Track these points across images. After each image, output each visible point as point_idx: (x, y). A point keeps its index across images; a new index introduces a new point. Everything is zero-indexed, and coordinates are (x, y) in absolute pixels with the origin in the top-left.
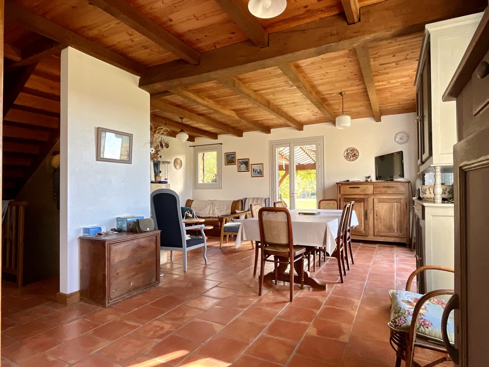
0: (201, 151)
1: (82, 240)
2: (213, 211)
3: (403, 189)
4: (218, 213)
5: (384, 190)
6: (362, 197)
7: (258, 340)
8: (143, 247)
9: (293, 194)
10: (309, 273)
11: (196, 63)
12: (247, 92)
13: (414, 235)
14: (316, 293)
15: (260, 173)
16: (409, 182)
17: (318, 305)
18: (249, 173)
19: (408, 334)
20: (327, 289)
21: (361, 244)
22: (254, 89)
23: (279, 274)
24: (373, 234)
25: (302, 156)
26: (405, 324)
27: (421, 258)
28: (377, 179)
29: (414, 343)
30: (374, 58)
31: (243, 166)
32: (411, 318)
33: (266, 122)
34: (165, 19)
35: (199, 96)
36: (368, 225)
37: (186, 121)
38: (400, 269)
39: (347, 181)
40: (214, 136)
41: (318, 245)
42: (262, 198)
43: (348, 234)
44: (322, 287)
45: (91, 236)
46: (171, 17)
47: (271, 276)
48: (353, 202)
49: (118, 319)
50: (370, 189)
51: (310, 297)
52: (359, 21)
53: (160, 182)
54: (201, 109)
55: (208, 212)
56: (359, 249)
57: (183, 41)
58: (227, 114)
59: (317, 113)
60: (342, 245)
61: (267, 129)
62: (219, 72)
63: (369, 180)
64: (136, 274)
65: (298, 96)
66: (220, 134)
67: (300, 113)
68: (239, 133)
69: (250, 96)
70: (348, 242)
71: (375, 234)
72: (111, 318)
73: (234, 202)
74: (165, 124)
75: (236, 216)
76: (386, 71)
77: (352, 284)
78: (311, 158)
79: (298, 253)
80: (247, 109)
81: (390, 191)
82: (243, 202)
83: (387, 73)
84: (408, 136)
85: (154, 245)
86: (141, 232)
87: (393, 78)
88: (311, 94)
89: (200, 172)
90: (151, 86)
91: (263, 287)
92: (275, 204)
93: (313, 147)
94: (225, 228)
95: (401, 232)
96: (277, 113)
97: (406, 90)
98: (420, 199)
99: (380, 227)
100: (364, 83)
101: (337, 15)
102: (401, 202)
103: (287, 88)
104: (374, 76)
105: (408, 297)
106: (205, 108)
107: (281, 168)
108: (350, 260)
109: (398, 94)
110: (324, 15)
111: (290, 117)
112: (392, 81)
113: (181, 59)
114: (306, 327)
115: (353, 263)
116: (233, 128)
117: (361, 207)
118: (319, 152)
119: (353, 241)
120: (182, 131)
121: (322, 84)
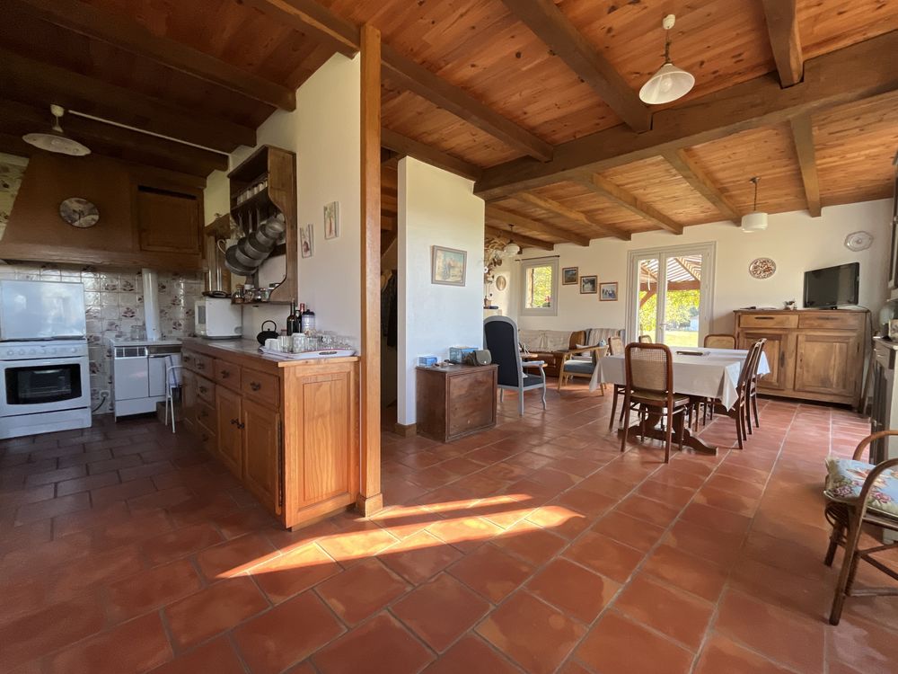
0: (530, 266)
1: (419, 370)
2: (546, 344)
3: (853, 322)
4: (552, 347)
5: (816, 323)
6: (777, 332)
7: (628, 498)
8: (481, 382)
9: (662, 325)
10: (691, 431)
11: (547, 159)
12: (607, 187)
13: (871, 393)
14: (700, 457)
15: (613, 296)
16: (868, 311)
17: (706, 471)
18: (596, 295)
19: (853, 509)
20: (717, 454)
21: (770, 401)
22: (618, 183)
23: (646, 429)
24: (792, 387)
25: (676, 271)
26: (850, 495)
27: (880, 424)
28: (805, 306)
29: (862, 518)
30: (819, 126)
31: (588, 286)
32: (860, 489)
33: (627, 224)
34: (520, 113)
35: (539, 198)
36: (785, 375)
37: (516, 229)
38: (837, 442)
39: (752, 308)
40: (549, 245)
41: (710, 394)
42: (614, 330)
43: (753, 385)
44: (711, 451)
45: (428, 366)
46: (525, 109)
47: (636, 430)
48: (764, 340)
49: (462, 456)
50: (793, 321)
51: (693, 460)
52: (802, 80)
53: (491, 308)
54: (540, 213)
55: (538, 345)
56: (768, 408)
57: (535, 134)
58: (575, 217)
59: (709, 208)
60: (743, 399)
61: (625, 234)
62: (578, 169)
63: (791, 307)
64: (472, 413)
65: (681, 187)
66: (557, 243)
67: (681, 211)
68: (584, 241)
69: (611, 193)
70: (751, 395)
71: (797, 387)
72: (453, 454)
73: (574, 333)
74: (499, 237)
75: (578, 352)
76: (839, 142)
77: (755, 451)
78: (689, 272)
79: (678, 403)
80: (602, 209)
81: (829, 325)
82: (586, 335)
83: (842, 145)
84: (872, 239)
85: (491, 381)
86: (478, 365)
87: (852, 151)
88: (704, 183)
89: (529, 293)
90: (488, 191)
91: (627, 443)
92: (640, 338)
93: (698, 259)
94: (566, 366)
95: (844, 387)
96: (647, 213)
97: (875, 166)
98: (887, 338)
99: (807, 377)
100: (797, 162)
101: (765, 75)
102: (847, 343)
103: (667, 178)
104: (817, 150)
105: (856, 467)
106: (543, 211)
107: (644, 287)
108: (752, 421)
109: (858, 173)
110: (740, 79)
111: (665, 216)
112: (848, 156)
113: (528, 156)
114: (691, 494)
115: (757, 426)
116: (577, 235)
117: (773, 346)
118: (708, 266)
119: (760, 396)
120: (511, 242)
121: (723, 170)
